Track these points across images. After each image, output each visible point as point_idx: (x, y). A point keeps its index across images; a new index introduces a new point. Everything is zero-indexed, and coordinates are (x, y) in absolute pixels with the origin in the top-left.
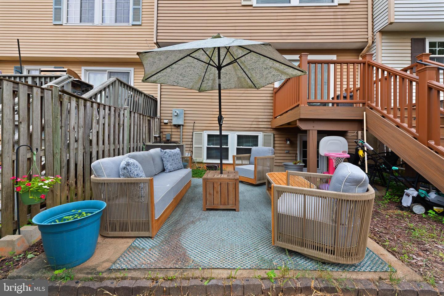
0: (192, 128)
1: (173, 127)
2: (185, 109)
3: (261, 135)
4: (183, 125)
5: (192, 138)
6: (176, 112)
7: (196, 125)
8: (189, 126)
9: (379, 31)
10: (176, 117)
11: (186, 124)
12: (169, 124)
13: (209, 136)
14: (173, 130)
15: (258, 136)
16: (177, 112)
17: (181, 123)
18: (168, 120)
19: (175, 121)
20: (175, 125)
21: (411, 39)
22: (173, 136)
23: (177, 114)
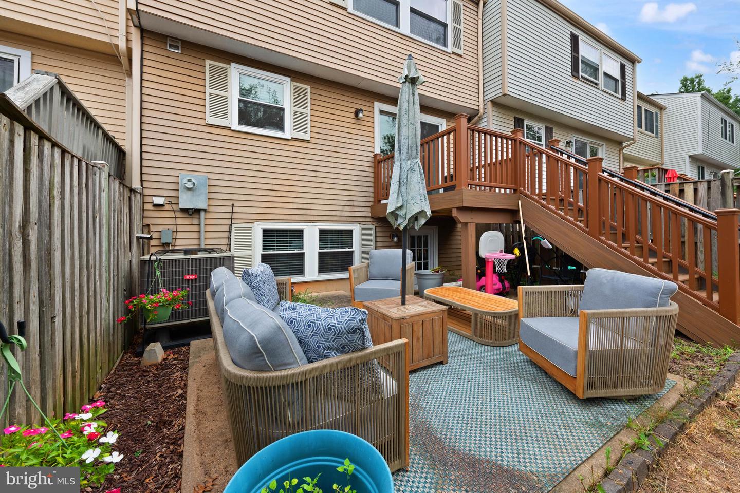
0: (229, 216)
1: (179, 215)
2: (211, 176)
3: (357, 230)
4: (205, 210)
5: (229, 238)
6: (189, 181)
7: (236, 209)
8: (220, 212)
9: (491, 101)
10: (189, 193)
11: (212, 209)
12: (167, 207)
13: (266, 232)
14: (179, 221)
15: (351, 231)
16: (193, 180)
17: (201, 205)
18: (164, 198)
19: (186, 201)
20: (185, 211)
21: (515, 117)
22: (179, 235)
23: (194, 184)
